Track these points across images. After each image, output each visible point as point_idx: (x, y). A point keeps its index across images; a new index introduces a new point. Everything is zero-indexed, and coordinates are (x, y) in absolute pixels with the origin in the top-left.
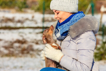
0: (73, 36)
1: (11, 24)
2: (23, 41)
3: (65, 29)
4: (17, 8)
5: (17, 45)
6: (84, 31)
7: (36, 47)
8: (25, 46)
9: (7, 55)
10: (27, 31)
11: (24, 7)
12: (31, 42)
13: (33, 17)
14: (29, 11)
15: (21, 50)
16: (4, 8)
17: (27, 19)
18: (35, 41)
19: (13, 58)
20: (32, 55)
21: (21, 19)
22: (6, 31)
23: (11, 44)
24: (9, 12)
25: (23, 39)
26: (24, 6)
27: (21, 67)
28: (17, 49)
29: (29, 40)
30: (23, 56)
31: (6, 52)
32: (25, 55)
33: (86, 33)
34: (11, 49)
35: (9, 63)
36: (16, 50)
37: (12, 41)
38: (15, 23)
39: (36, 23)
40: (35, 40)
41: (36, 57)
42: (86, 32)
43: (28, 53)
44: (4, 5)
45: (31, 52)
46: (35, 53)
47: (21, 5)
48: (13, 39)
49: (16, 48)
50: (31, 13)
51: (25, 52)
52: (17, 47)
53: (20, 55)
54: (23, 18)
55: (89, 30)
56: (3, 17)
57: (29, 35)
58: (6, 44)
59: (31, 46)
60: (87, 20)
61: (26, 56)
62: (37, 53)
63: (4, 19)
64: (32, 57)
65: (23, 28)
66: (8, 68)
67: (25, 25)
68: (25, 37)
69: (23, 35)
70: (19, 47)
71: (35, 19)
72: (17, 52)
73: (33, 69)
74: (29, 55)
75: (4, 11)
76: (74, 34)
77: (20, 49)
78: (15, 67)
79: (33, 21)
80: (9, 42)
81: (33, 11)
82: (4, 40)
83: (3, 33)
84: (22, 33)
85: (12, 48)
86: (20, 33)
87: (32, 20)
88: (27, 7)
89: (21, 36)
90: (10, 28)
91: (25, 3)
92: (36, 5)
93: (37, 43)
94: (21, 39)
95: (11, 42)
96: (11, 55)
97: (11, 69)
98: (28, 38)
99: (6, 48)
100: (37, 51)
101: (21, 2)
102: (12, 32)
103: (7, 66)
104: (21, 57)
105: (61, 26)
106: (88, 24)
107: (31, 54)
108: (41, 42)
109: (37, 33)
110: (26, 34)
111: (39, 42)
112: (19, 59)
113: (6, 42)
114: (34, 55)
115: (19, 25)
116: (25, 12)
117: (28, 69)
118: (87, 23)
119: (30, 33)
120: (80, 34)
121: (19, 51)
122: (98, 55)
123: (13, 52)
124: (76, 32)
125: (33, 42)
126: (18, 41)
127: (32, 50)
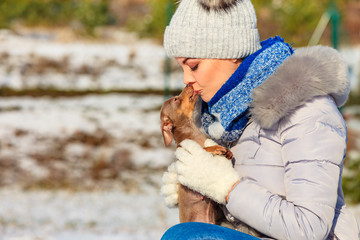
0: (269, 122)
1: (58, 81)
2: (100, 136)
3: (235, 108)
4: (76, 24)
5: (77, 149)
6: (302, 101)
7: (141, 156)
8: (105, 153)
9: (43, 184)
10: (111, 103)
11: (101, 21)
12: (123, 140)
13: (132, 56)
14: (119, 34)
15: (90, 169)
16: (33, 24)
17: (112, 63)
18: (140, 138)
19: (63, 195)
20: (128, 186)
21: (91, 62)
22: (41, 104)
23: (58, 145)
24: (51, 39)
25: (99, 130)
26: (103, 18)
27: (93, 224)
28: (77, 165)
29: (117, 133)
30: (98, 187)
31: (40, 172)
32: (105, 183)
33: (308, 104)
34: (59, 165)
35: (51, 211)
36: (73, 168)
37: (62, 136)
38: (70, 77)
39: (144, 76)
40: (140, 132)
41: (141, 192)
42: (309, 101)
43: (115, 176)
44: (32, 16)
45: (125, 175)
46: (137, 178)
47: (90, 16)
48: (64, 131)
49: (73, 160)
50: (125, 43)
51: (106, 173)
52: (78, 157)
53: (89, 182)
54: (97, 58)
55: (318, 94)
56: (32, 56)
57: (117, 118)
58: (42, 148)
59: (126, 154)
60: (307, 60)
61: (109, 188)
62: (146, 178)
63: (34, 61)
64: (127, 191)
65: (99, 92)
66: (49, 228)
67: (106, 82)
68: (105, 123)
69: (99, 116)
70: (86, 157)
71: (138, 61)
72: (77, 174)
73: (132, 232)
74: (117, 185)
75: (35, 36)
76: (271, 113)
77: (88, 164)
78: (72, 226)
79: (132, 71)
80: (50, 141)
81: (132, 36)
82: (33, 133)
83: (31, 109)
84: (96, 109)
85: (62, 159)
86: (88, 108)
87: (129, 67)
88: (111, 22)
89: (93, 120)
90: (54, 94)
91: (104, 10)
92: (142, 14)
93: (146, 145)
94: (90, 128)
95: (56, 140)
96: (56, 182)
97: (57, 231)
98: (116, 126)
99: (40, 159)
100: (146, 170)
101: (92, 7)
102: (63, 108)
103: (45, 222)
104: (90, 189)
105: (220, 101)
106: (312, 74)
107: (125, 182)
108: (159, 142)
109: (147, 111)
110: (107, 114)
111: (153, 142)
112: (86, 196)
113: (41, 139)
114: (137, 183)
115: (84, 83)
116: (105, 39)
117: (116, 232)
118: (309, 72)
119: (122, 110)
120: (291, 112)
121: (84, 169)
122: (351, 185)
123: (63, 173)
124: (276, 107)
125: (132, 141)
126: (83, 138)
127: (130, 167)
